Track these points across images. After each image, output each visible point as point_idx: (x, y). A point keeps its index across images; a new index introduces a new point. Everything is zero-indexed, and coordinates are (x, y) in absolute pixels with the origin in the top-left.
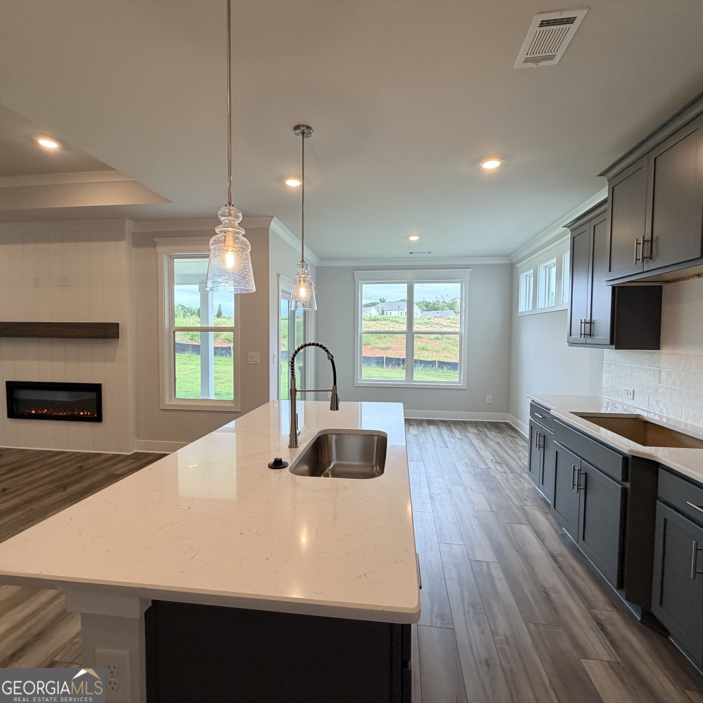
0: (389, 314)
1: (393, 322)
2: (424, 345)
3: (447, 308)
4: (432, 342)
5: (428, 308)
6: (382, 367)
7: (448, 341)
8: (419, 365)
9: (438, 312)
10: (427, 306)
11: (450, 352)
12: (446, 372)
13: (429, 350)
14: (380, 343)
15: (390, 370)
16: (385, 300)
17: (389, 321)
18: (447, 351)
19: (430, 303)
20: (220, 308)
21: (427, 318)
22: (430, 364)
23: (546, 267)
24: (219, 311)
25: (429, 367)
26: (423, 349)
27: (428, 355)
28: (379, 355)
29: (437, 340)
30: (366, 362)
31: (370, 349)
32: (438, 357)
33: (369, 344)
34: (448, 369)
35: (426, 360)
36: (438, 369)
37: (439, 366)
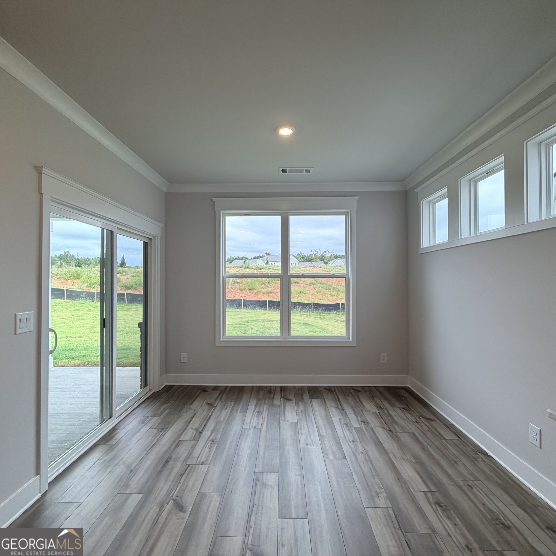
0: (274, 264)
1: (275, 271)
2: (301, 289)
3: (318, 260)
4: (308, 286)
5: (304, 260)
6: (265, 309)
7: (321, 286)
8: (297, 307)
9: (312, 263)
10: (303, 258)
11: (324, 295)
12: (320, 313)
13: (306, 294)
14: (264, 288)
15: (272, 312)
16: (270, 254)
17: (272, 269)
18: (321, 294)
19: (305, 256)
20: (124, 258)
21: (304, 266)
22: (307, 306)
23: (470, 180)
24: (122, 261)
25: (307, 309)
26: (301, 293)
27: (305, 298)
28: (263, 299)
29: (312, 285)
30: (251, 306)
31: (255, 293)
32: (314, 300)
33: (255, 289)
34: (323, 310)
35: (303, 302)
36: (314, 310)
37: (314, 308)
